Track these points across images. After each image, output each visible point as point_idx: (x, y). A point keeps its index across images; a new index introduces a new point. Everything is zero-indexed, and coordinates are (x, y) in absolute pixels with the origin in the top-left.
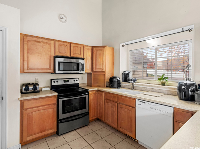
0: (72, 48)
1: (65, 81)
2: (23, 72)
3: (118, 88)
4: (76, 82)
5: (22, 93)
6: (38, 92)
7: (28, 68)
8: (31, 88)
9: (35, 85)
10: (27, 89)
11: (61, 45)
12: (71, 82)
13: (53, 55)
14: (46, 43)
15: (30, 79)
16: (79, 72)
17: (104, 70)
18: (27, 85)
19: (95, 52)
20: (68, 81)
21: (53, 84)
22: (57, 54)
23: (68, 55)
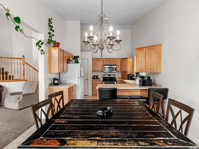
0: (111, 61)
1: (109, 76)
2: (93, 71)
3: (130, 80)
4: (114, 76)
5: (93, 79)
6: (98, 79)
7: (95, 70)
8: (96, 77)
9: (97, 76)
10: (94, 77)
11: (106, 60)
12: (112, 76)
13: (103, 64)
14: (100, 60)
15: (96, 74)
16: (113, 72)
17: (126, 71)
18: (94, 76)
19: (122, 62)
20: (110, 76)
21: (104, 76)
22: (104, 64)
23: (109, 64)
